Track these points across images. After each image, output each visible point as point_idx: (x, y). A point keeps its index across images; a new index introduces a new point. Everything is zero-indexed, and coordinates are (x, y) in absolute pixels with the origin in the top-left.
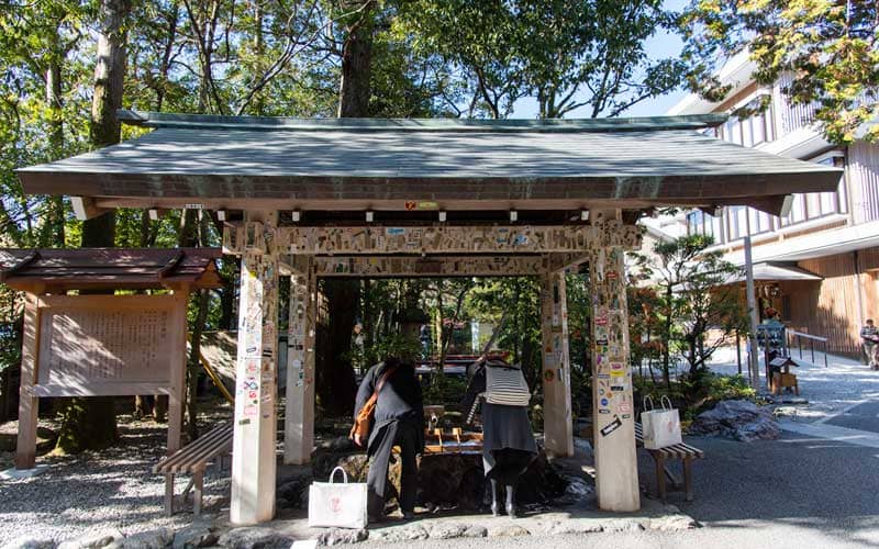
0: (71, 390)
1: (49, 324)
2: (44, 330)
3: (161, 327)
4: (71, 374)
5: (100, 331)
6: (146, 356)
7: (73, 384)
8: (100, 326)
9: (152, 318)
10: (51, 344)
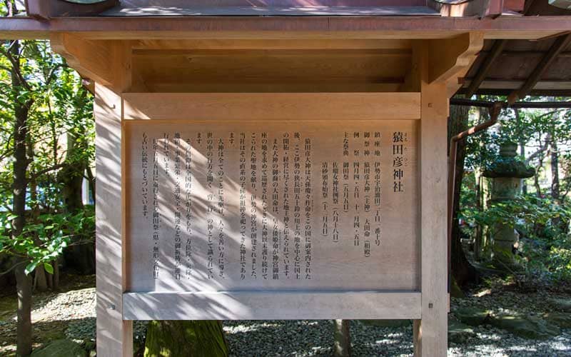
0: (203, 303)
1: (147, 159)
2: (137, 173)
3: (391, 169)
4: (198, 267)
5: (259, 174)
6: (361, 231)
7: (207, 291)
8: (259, 164)
9: (372, 148)
10: (155, 202)
